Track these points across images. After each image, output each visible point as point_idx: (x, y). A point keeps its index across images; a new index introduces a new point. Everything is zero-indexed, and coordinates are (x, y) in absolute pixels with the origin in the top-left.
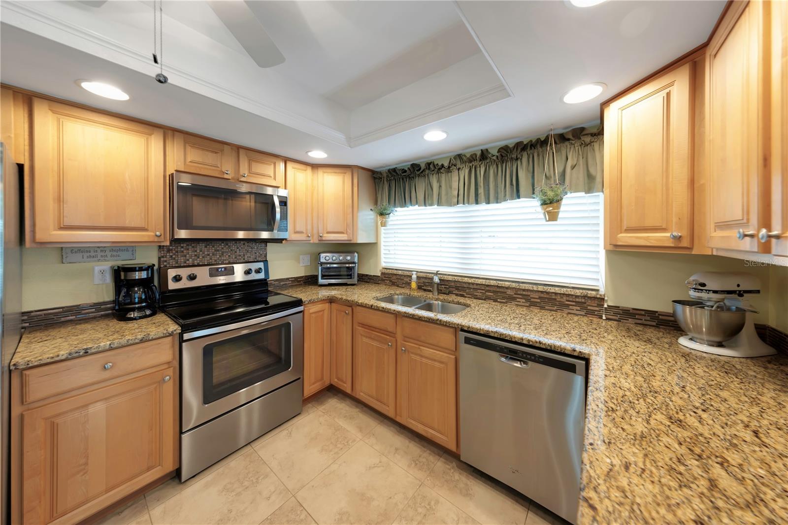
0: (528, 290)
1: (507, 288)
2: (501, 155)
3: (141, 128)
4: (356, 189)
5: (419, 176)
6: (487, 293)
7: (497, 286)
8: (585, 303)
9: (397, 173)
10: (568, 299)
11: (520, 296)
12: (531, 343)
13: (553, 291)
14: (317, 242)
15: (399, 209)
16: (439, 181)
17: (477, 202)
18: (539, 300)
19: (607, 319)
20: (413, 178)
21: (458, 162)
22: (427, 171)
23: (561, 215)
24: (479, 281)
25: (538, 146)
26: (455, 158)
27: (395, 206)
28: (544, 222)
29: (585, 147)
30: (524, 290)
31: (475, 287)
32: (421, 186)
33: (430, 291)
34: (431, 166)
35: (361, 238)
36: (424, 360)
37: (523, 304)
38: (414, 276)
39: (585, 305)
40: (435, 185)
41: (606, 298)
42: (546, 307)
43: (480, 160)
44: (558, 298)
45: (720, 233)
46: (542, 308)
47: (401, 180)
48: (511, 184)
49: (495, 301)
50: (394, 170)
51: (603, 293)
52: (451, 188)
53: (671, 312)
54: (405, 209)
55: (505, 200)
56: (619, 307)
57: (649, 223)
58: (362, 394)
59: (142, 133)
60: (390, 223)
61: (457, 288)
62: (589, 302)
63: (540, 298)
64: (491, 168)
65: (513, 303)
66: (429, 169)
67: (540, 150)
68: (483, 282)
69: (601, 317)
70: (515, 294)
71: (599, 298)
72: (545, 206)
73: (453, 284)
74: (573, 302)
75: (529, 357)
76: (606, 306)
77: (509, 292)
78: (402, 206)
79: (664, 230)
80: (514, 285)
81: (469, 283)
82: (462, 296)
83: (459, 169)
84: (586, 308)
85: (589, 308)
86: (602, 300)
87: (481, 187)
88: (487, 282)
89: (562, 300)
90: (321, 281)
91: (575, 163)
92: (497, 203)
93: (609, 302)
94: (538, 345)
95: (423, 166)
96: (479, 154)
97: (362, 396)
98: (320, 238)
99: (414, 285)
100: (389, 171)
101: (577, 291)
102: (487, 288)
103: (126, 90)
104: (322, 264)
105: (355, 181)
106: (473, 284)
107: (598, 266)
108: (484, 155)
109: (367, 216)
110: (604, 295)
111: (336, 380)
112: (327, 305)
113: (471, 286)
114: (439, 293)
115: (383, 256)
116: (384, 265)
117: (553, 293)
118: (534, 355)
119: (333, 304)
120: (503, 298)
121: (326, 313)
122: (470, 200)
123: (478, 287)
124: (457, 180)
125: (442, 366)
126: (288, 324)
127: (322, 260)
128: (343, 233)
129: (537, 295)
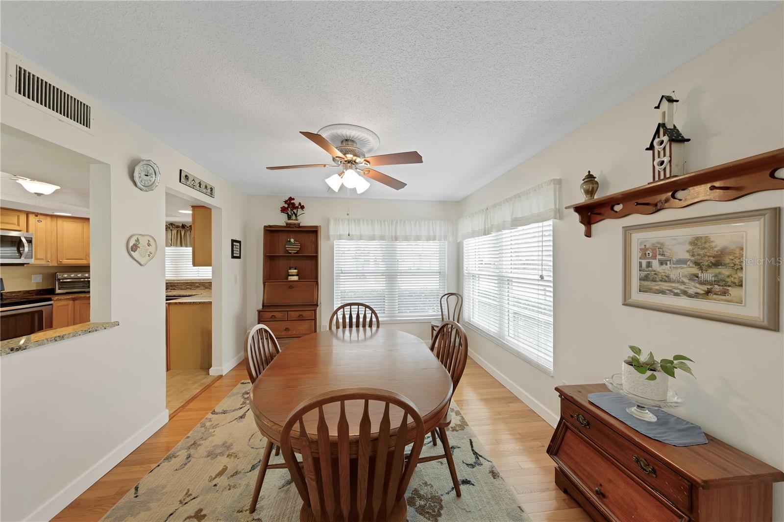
1: (196, 283)
14: (56, 265)
21: (171, 227)
24: (182, 282)
31: (181, 284)
43: (182, 228)
61: (171, 286)
68: (185, 281)
83: (171, 230)
87: (183, 239)
88: (187, 282)
90: (58, 291)
96: (181, 225)
98: (59, 263)
104: (59, 280)
106: (180, 283)
112: (71, 303)
113: (179, 284)
120: (195, 287)
121: (70, 306)
126: (41, 311)
127: (59, 277)
128: (83, 259)
129: (207, 284)
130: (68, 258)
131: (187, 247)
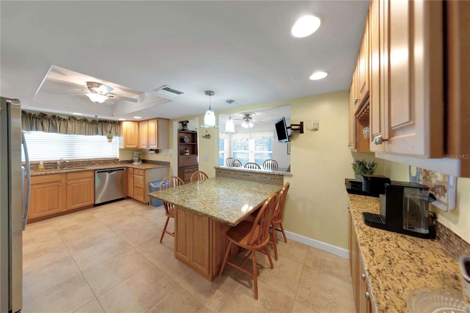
5: (45, 119)
6: (84, 164)
23: (112, 141)
28: (108, 142)
29: (117, 126)
32: (46, 124)
39: (114, 162)
40: (58, 125)
44: (108, 161)
45: (142, 146)
46: (104, 165)
48: (95, 131)
51: (118, 158)
52: (66, 127)
53: (132, 159)
56: (122, 161)
57: (132, 144)
62: (116, 161)
64: (87, 124)
69: (118, 164)
72: (108, 138)
76: (119, 161)
77: (93, 162)
79: (134, 145)
81: (75, 162)
114: (60, 168)
123: (80, 163)
124: (71, 125)
125: (88, 182)
131: (86, 135)
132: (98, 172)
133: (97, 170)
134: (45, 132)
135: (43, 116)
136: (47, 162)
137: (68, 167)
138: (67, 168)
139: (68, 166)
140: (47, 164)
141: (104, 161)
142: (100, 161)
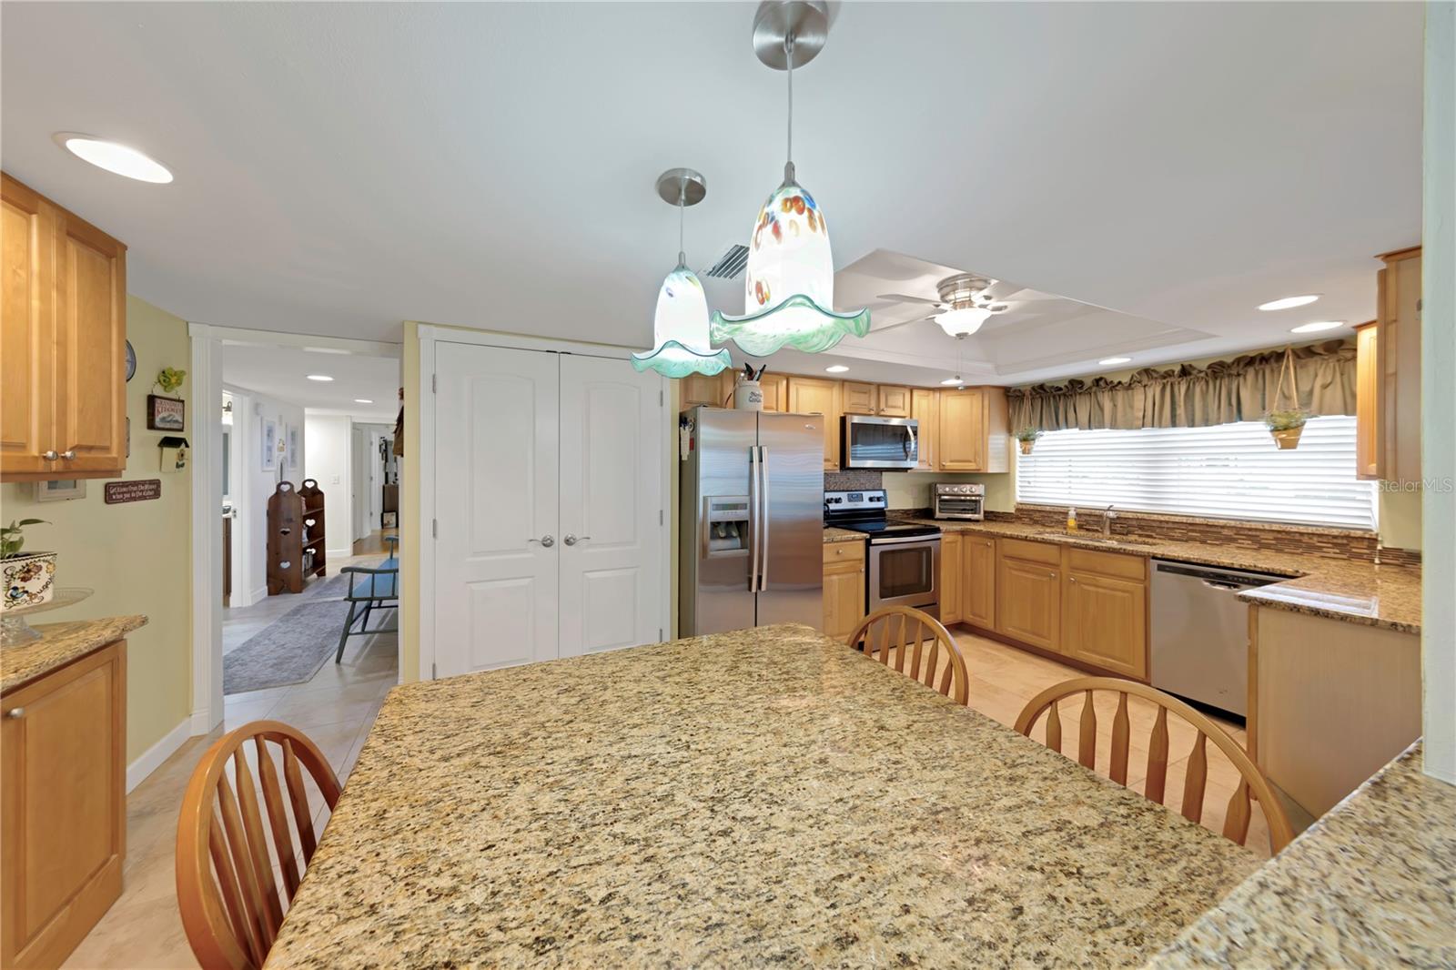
0: (1256, 530)
1: (1223, 527)
2: (1213, 371)
3: (825, 383)
4: (986, 412)
5: (1080, 394)
6: (1190, 534)
7: (1207, 525)
8: (1348, 545)
9: (1045, 390)
10: (1320, 539)
11: (1244, 537)
12: (1244, 567)
13: (1296, 530)
14: (938, 471)
15: (1046, 433)
16: (1113, 400)
17: (1174, 424)
18: (1273, 542)
19: (1382, 564)
20: (1071, 395)
21: (1145, 378)
22: (1094, 389)
24: (1177, 519)
25: (1272, 360)
26: (1139, 373)
27: (1041, 428)
28: (1275, 450)
29: (1347, 363)
30: (1250, 529)
32: (1084, 406)
33: (1097, 531)
34: (1102, 383)
35: (993, 468)
36: (1100, 590)
37: (1248, 546)
38: (1072, 513)
39: (1348, 547)
40: (1107, 405)
41: (1380, 539)
42: (1286, 550)
43: (1180, 376)
46: (1279, 551)
47: (1052, 399)
48: (1230, 404)
49: (1203, 542)
50: (1042, 386)
51: (1376, 531)
52: (1132, 407)
54: (1058, 432)
55: (1218, 423)
56: (1401, 549)
58: (1010, 629)
59: (823, 387)
60: (1035, 449)
61: (1141, 528)
63: (1275, 539)
64: (1197, 384)
65: (1233, 545)
66: (1098, 385)
67: (1275, 365)
68: (1184, 520)
69: (1372, 561)
70: (1236, 534)
71: (1369, 539)
72: (1277, 433)
73: (1134, 523)
74: (1329, 543)
75: (1241, 580)
76: (1379, 547)
77: (1225, 532)
78: (1051, 429)
80: (1233, 523)
81: (1161, 522)
82: (1151, 537)
83: (1145, 386)
84: (1349, 551)
85: (1354, 550)
86: (1373, 541)
87: (1180, 407)
88: (1190, 520)
89: (1311, 541)
90: (938, 515)
91: (1329, 382)
92: (1207, 425)
93: (1387, 542)
94: (1252, 569)
95: (1088, 383)
96: (1177, 369)
97: (1010, 630)
98: (942, 468)
99: (1072, 523)
100: (1033, 388)
101: (1334, 530)
102: (1190, 528)
103: (847, 366)
104: (940, 495)
105: (986, 403)
107: (1369, 501)
108: (1185, 371)
109: (997, 440)
110: (1377, 535)
111: (971, 616)
112: (960, 537)
113: (1165, 525)
114: (1112, 533)
115: (1018, 489)
116: (1019, 500)
117: (1296, 532)
118: (1248, 578)
119: (966, 537)
120: (1216, 539)
121: (959, 544)
122: (1163, 422)
123: (1176, 526)
124: (1141, 400)
125: (1126, 595)
126: (929, 548)
127: (940, 491)
128: (970, 461)
129: (1270, 536)
130: (953, 458)
131: (1193, 426)
132: (1161, 568)
133: (1154, 558)
134: (1080, 429)
135: (1075, 386)
136: (1088, 512)
137: (1140, 535)
138: (1136, 537)
139: (1140, 532)
140: (1090, 515)
141: (1279, 536)
142: (1258, 533)
